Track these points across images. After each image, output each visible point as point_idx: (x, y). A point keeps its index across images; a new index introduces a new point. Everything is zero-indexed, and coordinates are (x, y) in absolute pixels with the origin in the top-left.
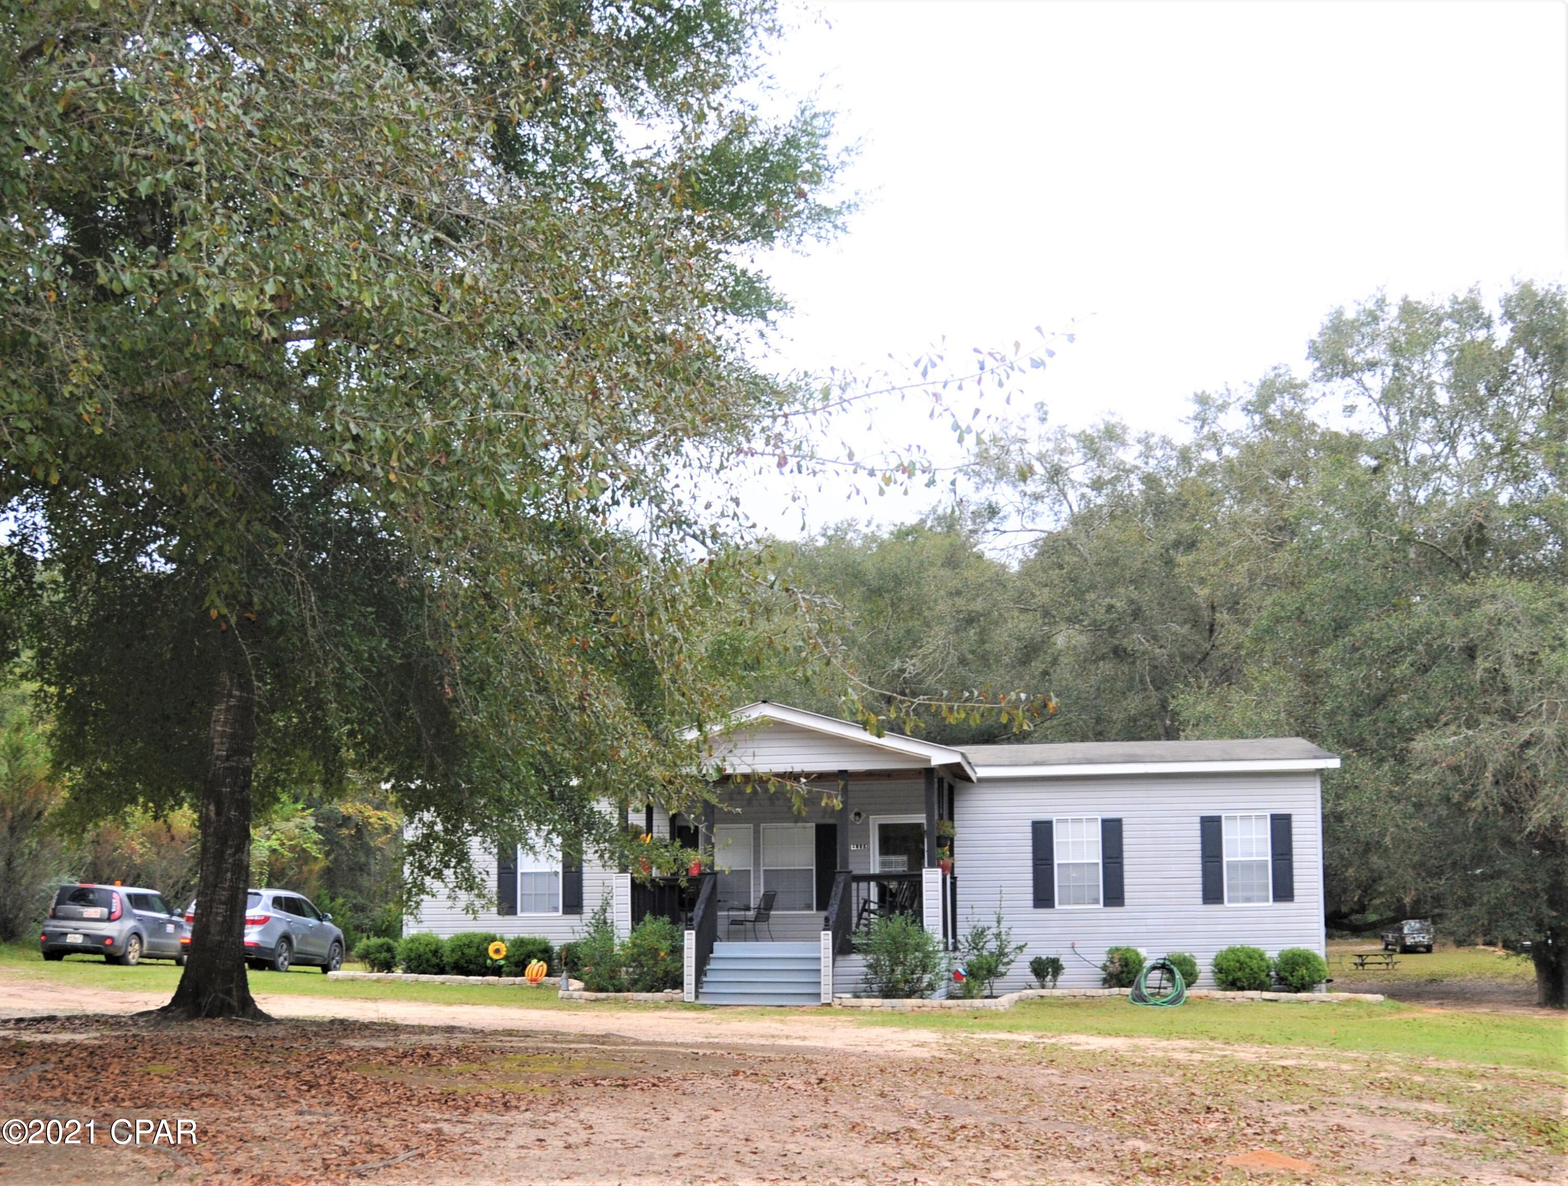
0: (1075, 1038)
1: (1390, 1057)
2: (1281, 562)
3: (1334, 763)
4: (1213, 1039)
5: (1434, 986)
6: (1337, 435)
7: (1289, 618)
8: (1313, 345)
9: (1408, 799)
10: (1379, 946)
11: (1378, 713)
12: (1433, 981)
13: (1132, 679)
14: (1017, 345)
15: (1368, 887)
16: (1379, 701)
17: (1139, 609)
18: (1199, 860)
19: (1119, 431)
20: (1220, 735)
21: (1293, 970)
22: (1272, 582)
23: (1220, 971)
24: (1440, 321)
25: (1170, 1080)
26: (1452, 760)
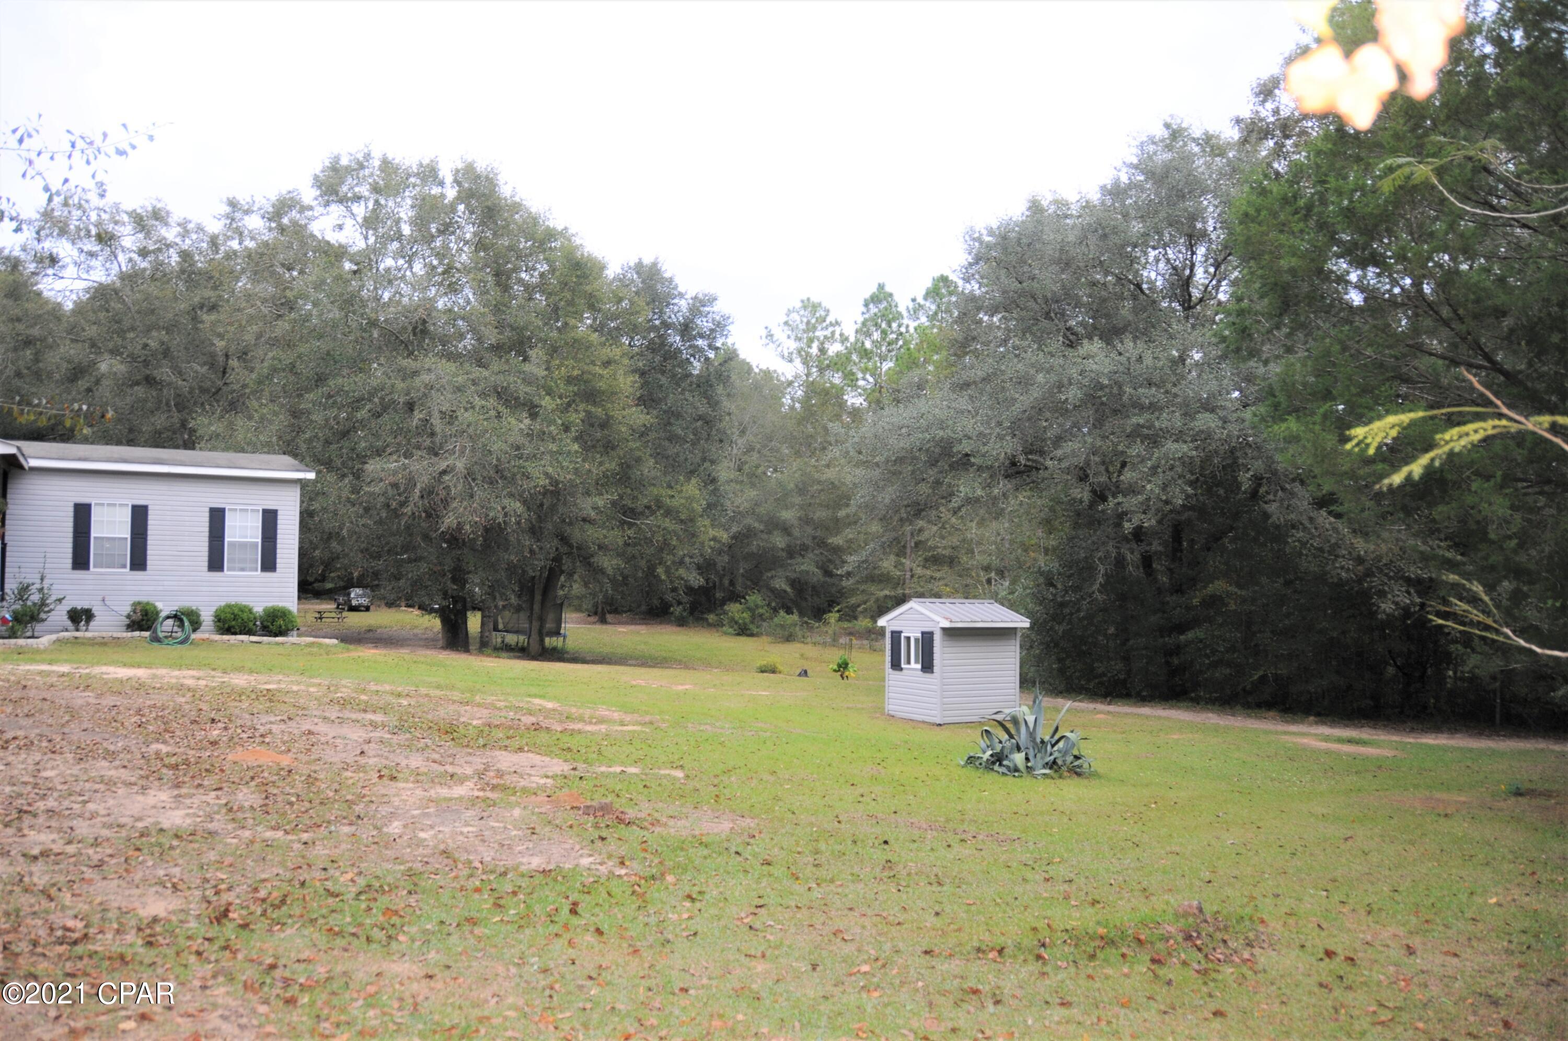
0: (104, 669)
1: (344, 682)
2: (282, 327)
3: (311, 476)
4: (214, 669)
5: (370, 635)
6: (328, 243)
7: (284, 370)
8: (316, 178)
9: (361, 504)
10: (332, 606)
11: (345, 443)
12: (370, 631)
13: (161, 401)
14: (105, 135)
15: (328, 565)
16: (345, 434)
17: (168, 349)
18: (207, 539)
19: (163, 214)
20: (227, 449)
21: (274, 621)
22: (274, 342)
23: (219, 620)
24: (409, 176)
25: (183, 700)
26: (392, 479)
